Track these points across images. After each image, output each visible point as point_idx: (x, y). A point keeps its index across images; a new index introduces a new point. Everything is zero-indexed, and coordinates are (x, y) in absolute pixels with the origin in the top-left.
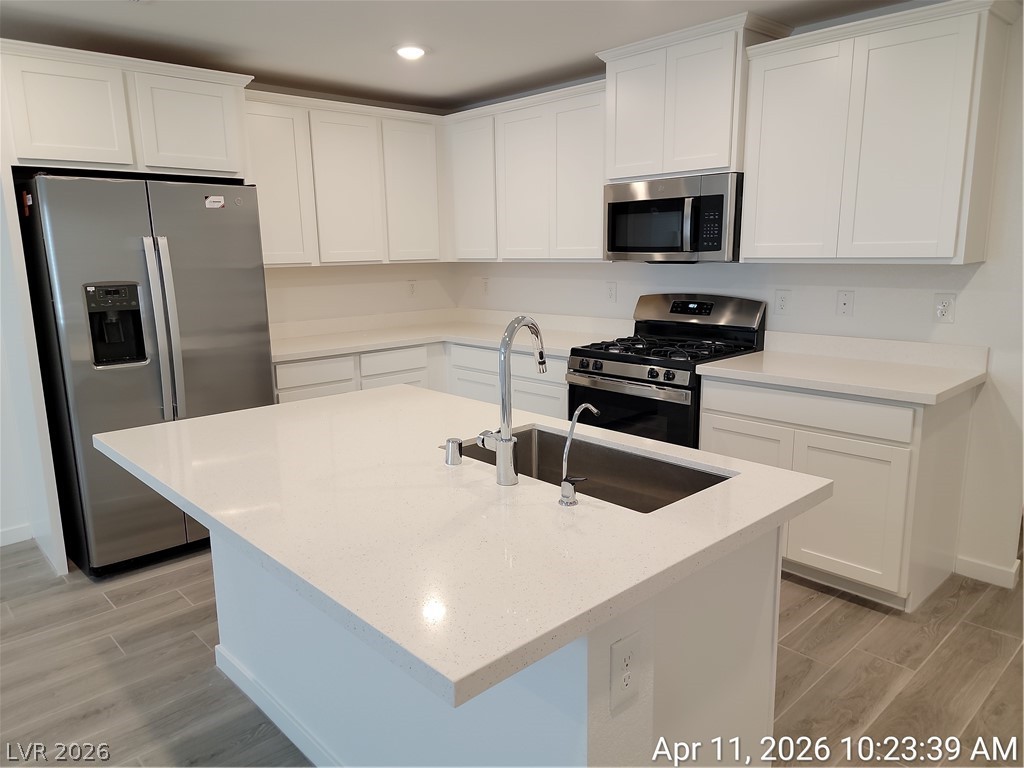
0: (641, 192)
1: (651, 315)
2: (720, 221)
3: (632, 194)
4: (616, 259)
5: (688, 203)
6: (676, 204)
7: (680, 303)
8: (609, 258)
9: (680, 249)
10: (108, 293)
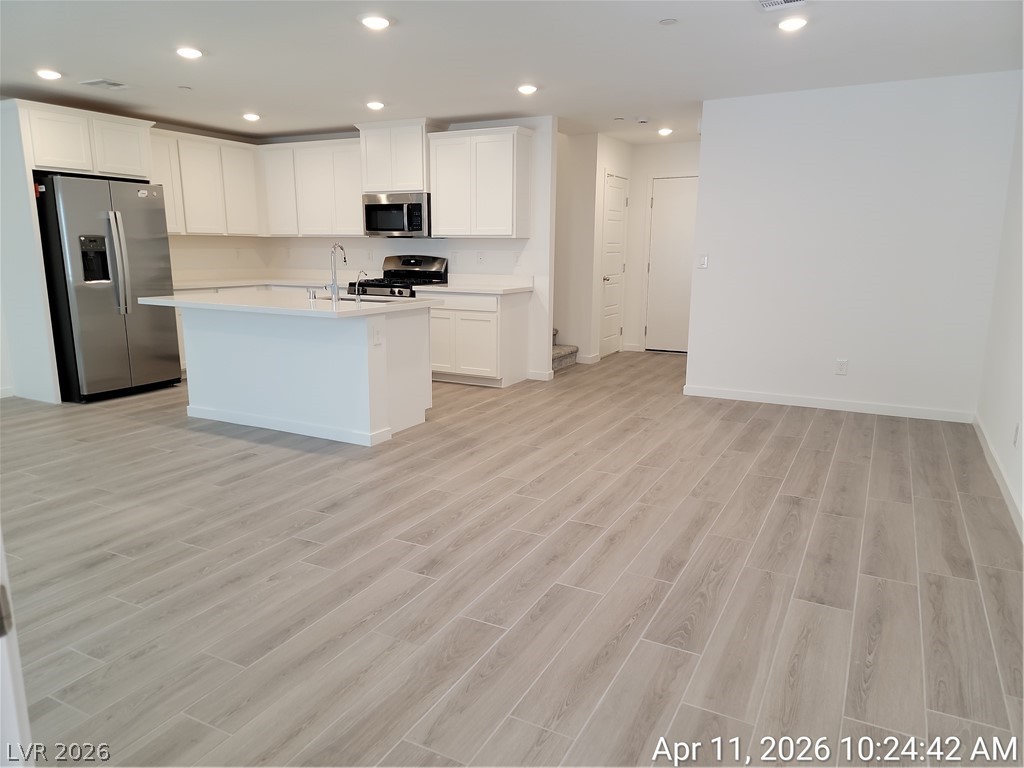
0: (384, 201)
1: (392, 267)
2: (420, 216)
3: (379, 201)
4: (370, 235)
5: (405, 207)
6: (399, 207)
7: (406, 260)
8: (367, 234)
9: (403, 230)
10: (91, 241)
